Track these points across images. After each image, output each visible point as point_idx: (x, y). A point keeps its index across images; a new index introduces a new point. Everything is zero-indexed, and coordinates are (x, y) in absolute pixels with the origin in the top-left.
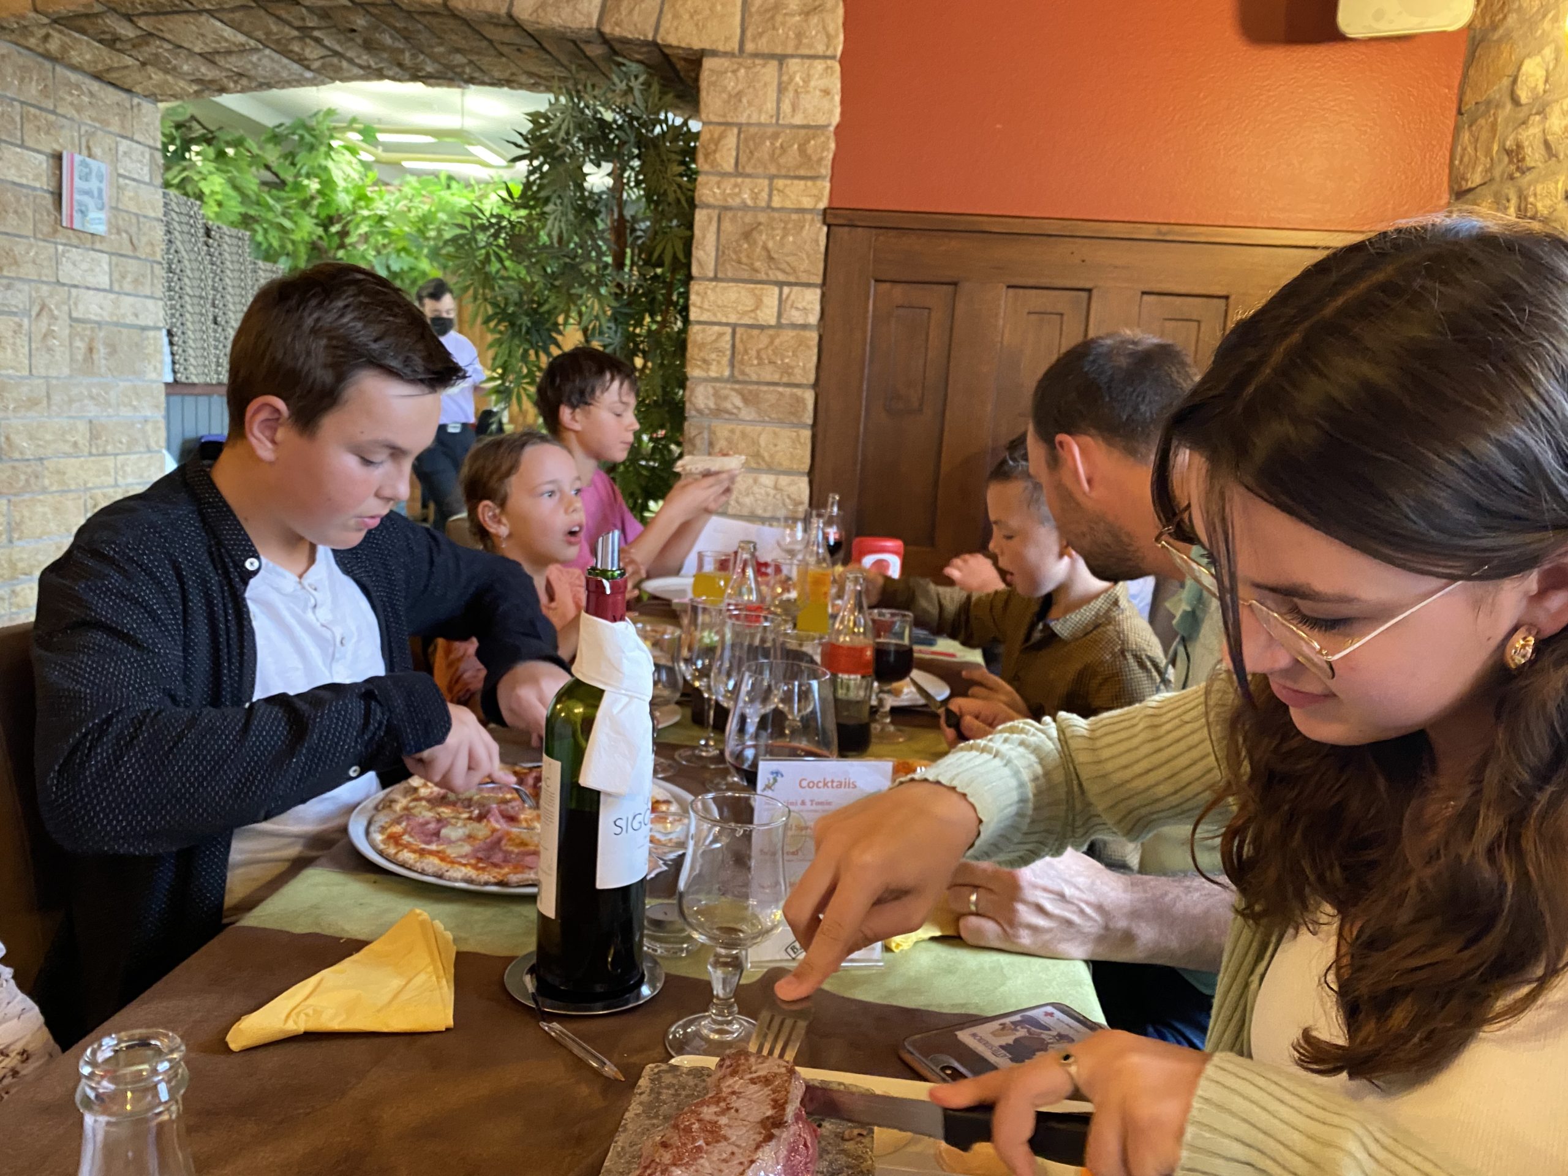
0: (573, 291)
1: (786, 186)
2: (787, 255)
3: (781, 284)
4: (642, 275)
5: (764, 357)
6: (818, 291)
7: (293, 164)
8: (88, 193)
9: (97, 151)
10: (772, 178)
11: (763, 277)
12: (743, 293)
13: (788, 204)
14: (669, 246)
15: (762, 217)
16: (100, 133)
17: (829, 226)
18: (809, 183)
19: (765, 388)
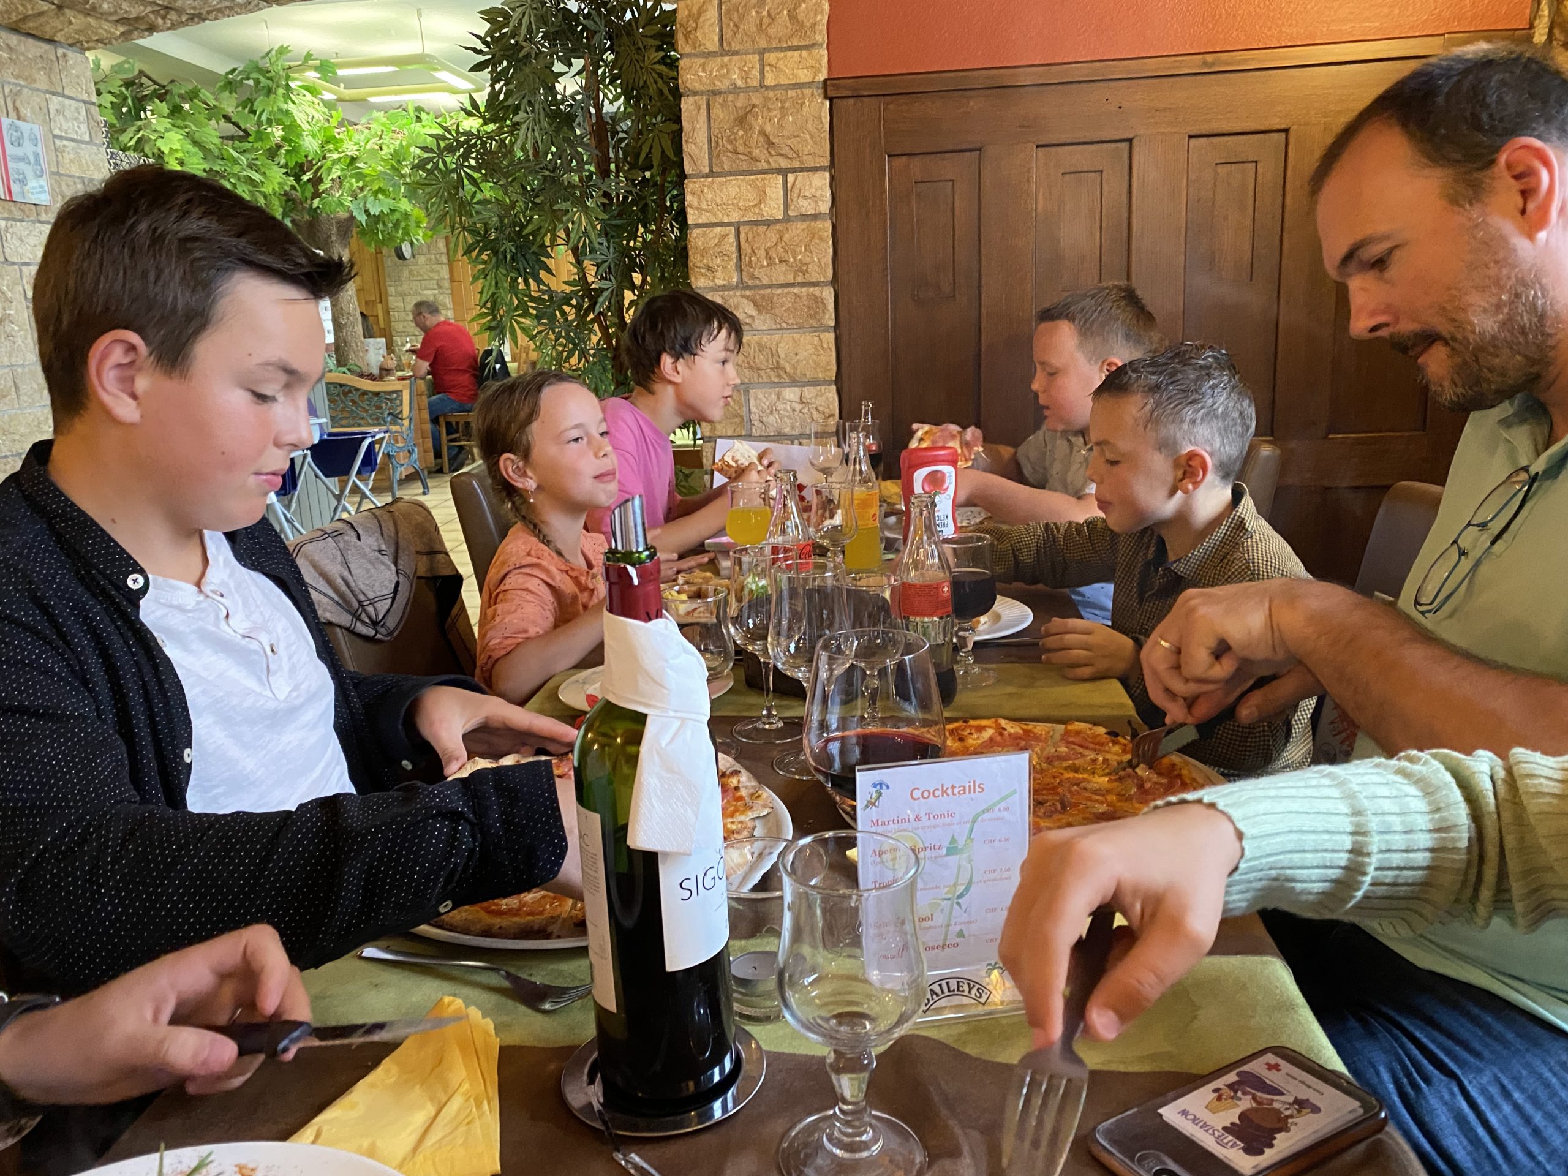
0: (556, 207)
1: (778, 59)
2: (788, 138)
3: (784, 172)
4: (630, 181)
5: (774, 256)
6: (827, 175)
7: (253, 112)
8: (22, 159)
9: (25, 111)
10: (762, 52)
11: (765, 166)
12: (744, 186)
13: (784, 81)
14: (656, 144)
15: (756, 99)
16: (25, 90)
17: (831, 100)
18: (804, 53)
19: (779, 291)
